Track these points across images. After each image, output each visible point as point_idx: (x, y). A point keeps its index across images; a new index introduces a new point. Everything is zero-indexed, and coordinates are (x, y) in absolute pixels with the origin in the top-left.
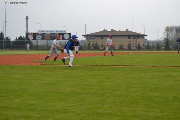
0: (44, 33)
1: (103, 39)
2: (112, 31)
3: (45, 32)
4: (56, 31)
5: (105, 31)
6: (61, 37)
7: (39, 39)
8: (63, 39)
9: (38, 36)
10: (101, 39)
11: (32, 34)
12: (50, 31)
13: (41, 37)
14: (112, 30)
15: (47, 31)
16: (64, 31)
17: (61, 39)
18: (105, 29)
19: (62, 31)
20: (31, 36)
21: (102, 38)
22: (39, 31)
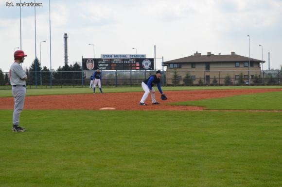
0: (111, 59)
1: (195, 68)
2: (210, 55)
3: (113, 57)
4: (130, 56)
5: (197, 55)
6: (138, 64)
7: (103, 68)
8: (142, 67)
9: (101, 63)
10: (192, 67)
11: (92, 61)
12: (120, 56)
13: (107, 65)
14: (208, 53)
15: (115, 56)
16: (144, 56)
17: (138, 68)
18: (197, 52)
19: (139, 56)
20: (91, 64)
21: (194, 66)
22: (104, 56)
